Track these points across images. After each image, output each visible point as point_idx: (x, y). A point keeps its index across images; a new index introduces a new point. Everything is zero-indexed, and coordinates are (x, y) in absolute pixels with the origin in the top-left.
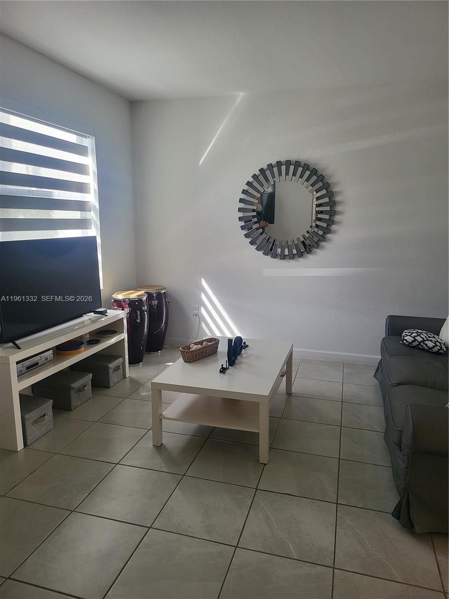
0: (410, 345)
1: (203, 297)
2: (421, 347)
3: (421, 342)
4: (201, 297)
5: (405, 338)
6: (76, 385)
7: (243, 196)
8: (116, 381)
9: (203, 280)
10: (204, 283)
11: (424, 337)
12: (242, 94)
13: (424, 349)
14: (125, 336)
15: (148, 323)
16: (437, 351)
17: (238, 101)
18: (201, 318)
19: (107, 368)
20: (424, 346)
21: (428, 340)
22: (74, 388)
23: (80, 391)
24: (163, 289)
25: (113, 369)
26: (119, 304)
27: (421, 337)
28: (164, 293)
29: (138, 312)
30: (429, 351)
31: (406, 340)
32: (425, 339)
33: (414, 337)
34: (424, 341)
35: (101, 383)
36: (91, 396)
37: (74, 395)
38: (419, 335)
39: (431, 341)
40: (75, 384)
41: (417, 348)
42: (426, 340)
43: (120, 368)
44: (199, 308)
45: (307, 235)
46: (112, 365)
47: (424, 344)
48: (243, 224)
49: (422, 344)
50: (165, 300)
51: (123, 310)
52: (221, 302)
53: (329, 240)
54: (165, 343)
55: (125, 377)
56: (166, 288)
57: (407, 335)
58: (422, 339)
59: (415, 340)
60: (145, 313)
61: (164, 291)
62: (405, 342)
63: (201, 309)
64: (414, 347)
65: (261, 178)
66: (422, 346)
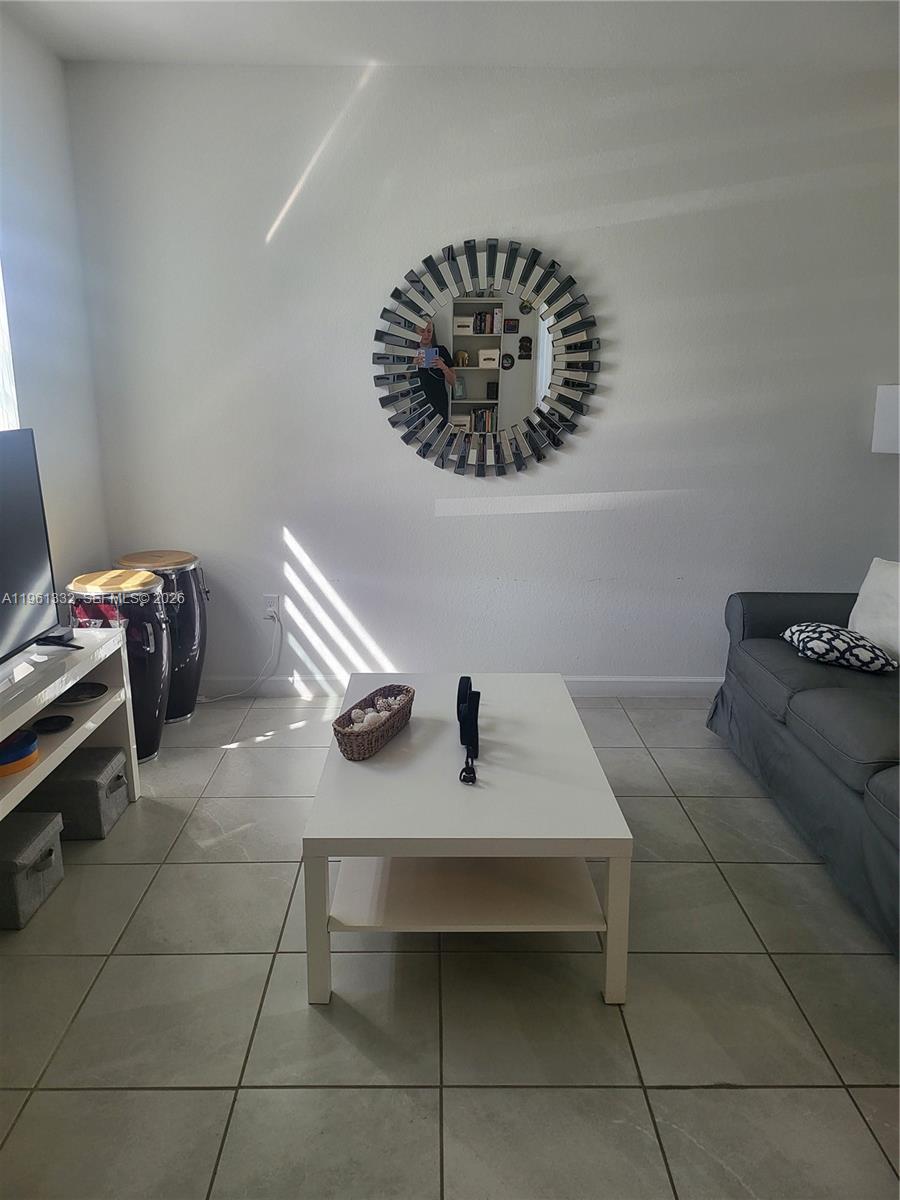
0: (820, 660)
1: (289, 573)
2: (844, 663)
3: (846, 651)
4: (283, 573)
5: (809, 645)
6: (28, 856)
7: (384, 325)
8: (115, 816)
9: (286, 531)
10: (289, 538)
11: (848, 640)
12: (373, 64)
13: (851, 665)
14: (125, 694)
15: (169, 649)
16: (880, 670)
17: (364, 81)
18: (287, 625)
19: (95, 786)
20: (853, 660)
21: (858, 646)
22: (24, 867)
23: (39, 871)
24: (190, 561)
25: (106, 787)
26: (97, 612)
27: (844, 641)
28: (195, 569)
29: (149, 627)
30: (863, 669)
31: (812, 649)
32: (852, 644)
33: (829, 642)
34: (850, 649)
35: (83, 832)
36: (62, 874)
37: (23, 886)
38: (837, 637)
39: (864, 647)
40: (25, 855)
41: (835, 666)
42: (854, 647)
43: (121, 781)
44: (279, 602)
45: (537, 419)
46: (104, 778)
47: (852, 655)
48: (385, 393)
49: (847, 655)
50: (197, 587)
51: (106, 625)
52: (333, 582)
53: (586, 429)
54: (199, 692)
55: (131, 800)
56: (196, 558)
57: (813, 639)
58: (846, 646)
59: (833, 648)
60: (164, 626)
61: (192, 567)
62: (809, 653)
63: (283, 603)
64: (829, 664)
65: (428, 281)
66: (848, 660)
